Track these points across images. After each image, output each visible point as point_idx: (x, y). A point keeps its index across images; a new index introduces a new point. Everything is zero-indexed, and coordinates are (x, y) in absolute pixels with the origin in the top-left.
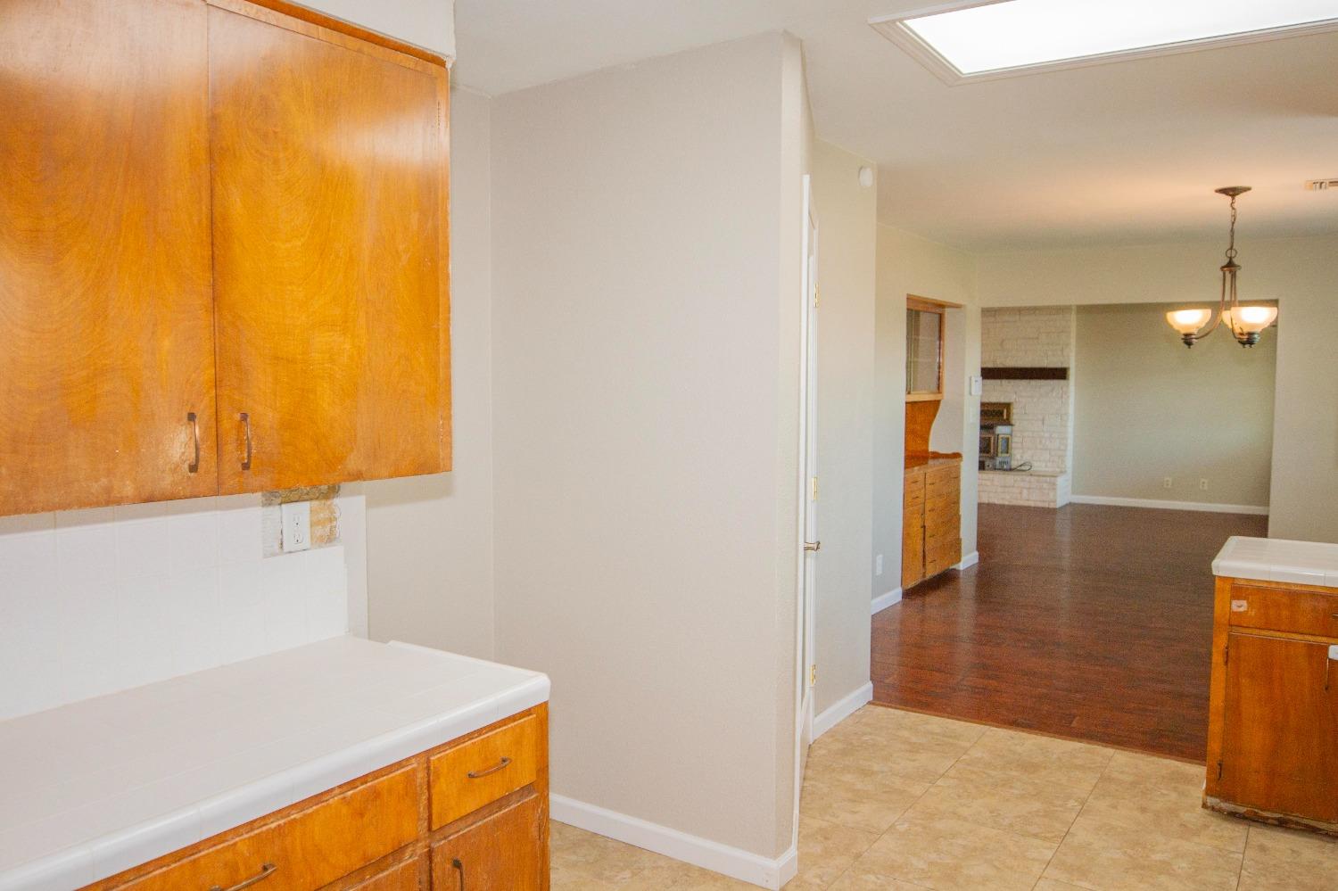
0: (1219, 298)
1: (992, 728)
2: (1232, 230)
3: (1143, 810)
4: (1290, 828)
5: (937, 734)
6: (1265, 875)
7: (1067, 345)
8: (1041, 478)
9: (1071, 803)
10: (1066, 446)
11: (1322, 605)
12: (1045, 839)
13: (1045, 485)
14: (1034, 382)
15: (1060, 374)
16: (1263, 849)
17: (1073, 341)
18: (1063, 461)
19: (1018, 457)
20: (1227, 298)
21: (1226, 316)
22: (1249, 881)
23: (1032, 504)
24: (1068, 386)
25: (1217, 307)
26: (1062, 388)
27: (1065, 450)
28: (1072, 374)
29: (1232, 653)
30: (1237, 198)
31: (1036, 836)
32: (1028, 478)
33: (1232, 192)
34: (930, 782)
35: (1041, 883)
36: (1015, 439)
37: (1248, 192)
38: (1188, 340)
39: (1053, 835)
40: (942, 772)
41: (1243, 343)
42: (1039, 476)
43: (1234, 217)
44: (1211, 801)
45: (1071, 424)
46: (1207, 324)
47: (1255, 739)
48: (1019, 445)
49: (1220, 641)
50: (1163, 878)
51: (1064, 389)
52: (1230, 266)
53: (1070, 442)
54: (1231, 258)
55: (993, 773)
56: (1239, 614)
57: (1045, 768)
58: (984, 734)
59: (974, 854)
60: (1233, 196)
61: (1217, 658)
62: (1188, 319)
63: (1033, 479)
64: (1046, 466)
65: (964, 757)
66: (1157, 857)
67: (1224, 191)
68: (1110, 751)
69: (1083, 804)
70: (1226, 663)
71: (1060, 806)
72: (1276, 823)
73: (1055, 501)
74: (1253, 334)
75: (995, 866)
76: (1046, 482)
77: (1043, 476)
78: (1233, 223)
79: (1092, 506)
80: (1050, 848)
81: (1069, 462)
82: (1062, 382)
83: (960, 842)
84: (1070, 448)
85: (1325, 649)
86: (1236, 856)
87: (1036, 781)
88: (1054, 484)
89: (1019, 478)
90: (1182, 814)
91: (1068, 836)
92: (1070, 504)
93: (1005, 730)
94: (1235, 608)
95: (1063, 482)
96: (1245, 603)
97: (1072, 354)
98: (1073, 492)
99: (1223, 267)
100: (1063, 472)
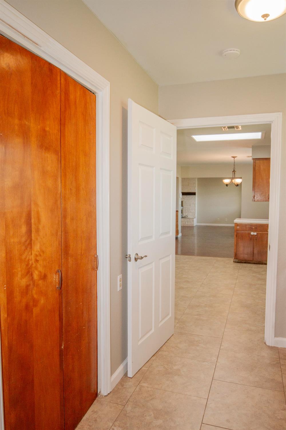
0: (232, 177)
2: (234, 164)
4: (246, 263)
6: (243, 267)
7: (195, 187)
10: (195, 211)
11: (250, 226)
13: (191, 221)
14: (188, 196)
15: (194, 194)
16: (242, 265)
17: (197, 186)
18: (195, 215)
19: (184, 214)
20: (234, 177)
21: (233, 181)
23: (188, 225)
24: (196, 197)
25: (232, 179)
27: (195, 212)
28: (196, 194)
29: (237, 235)
30: (235, 158)
32: (187, 219)
36: (184, 210)
37: (237, 157)
38: (227, 185)
41: (236, 186)
42: (190, 219)
43: (234, 162)
44: (235, 260)
45: (196, 206)
46: (230, 182)
48: (185, 211)
49: (235, 233)
52: (234, 171)
53: (196, 210)
56: (238, 229)
62: (227, 181)
63: (188, 219)
64: (191, 216)
67: (233, 157)
69: (215, 263)
70: (236, 237)
72: (244, 263)
73: (193, 225)
79: (202, 226)
81: (196, 215)
82: (194, 196)
84: (196, 212)
85: (250, 233)
88: (193, 221)
89: (185, 219)
92: (197, 226)
95: (195, 220)
96: (239, 227)
97: (197, 189)
98: (198, 222)
99: (233, 172)
100: (195, 218)
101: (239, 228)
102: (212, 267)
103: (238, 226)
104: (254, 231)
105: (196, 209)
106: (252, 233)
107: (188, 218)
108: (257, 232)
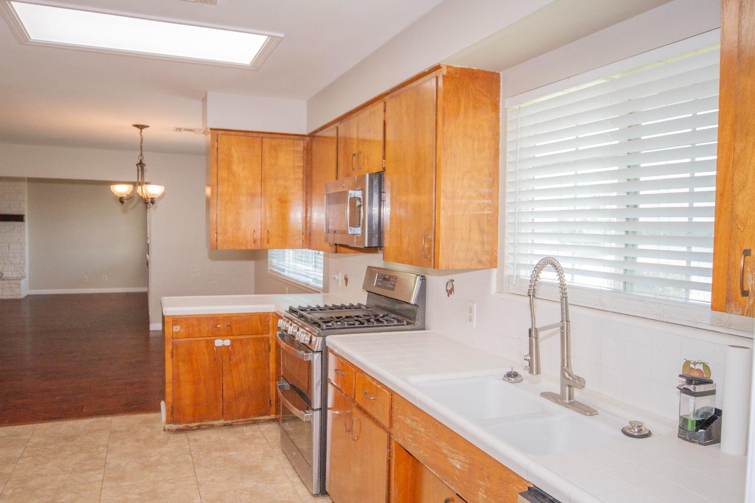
0: (136, 180)
1: (38, 424)
2: (141, 147)
3: (138, 441)
4: (202, 429)
5: (6, 437)
6: (201, 451)
7: (22, 200)
8: (10, 281)
9: (101, 449)
10: (25, 261)
11: (211, 322)
12: (95, 470)
13: (13, 285)
15: (19, 218)
16: (195, 440)
17: (26, 198)
18: (23, 270)
20: (140, 180)
21: (139, 189)
22: (196, 455)
23: (5, 297)
24: (24, 226)
25: (135, 184)
26: (20, 227)
27: (24, 264)
28: (26, 218)
29: (174, 352)
30: (143, 130)
31: (90, 470)
33: (141, 127)
34: (14, 464)
35: (103, 491)
37: (148, 128)
38: (121, 200)
39: (99, 466)
40: (19, 456)
42: (8, 280)
43: (142, 140)
44: (168, 426)
45: (27, 247)
46: (131, 193)
47: (187, 390)
49: (169, 348)
50: (160, 468)
51: (22, 227)
52: (141, 164)
53: (27, 259)
54: (141, 160)
55: (51, 447)
56: (177, 333)
57: (79, 436)
58: (35, 429)
59: (59, 491)
60: (141, 129)
61: (168, 356)
62: (122, 190)
63: (6, 282)
64: (12, 274)
65: (29, 444)
66: (153, 459)
67: (137, 126)
68: (109, 418)
69: (107, 446)
70: (172, 357)
71: (96, 452)
72: (196, 428)
73: (20, 295)
74: (154, 198)
75: (75, 492)
76: (14, 283)
77: (11, 280)
78: (141, 143)
79: (42, 296)
80: (101, 473)
81: (27, 271)
82: (20, 223)
83: (49, 488)
84: (27, 262)
85: (213, 342)
86: (186, 447)
87: (77, 444)
88: (19, 284)
90: (155, 437)
91: (107, 465)
92: (29, 296)
93: (46, 424)
94: (174, 330)
95: (24, 283)
96: (179, 327)
97: (26, 207)
98: (31, 288)
99: (137, 165)
100: (23, 277)
101: (177, 330)
102: (101, 476)
103: (175, 325)
104: (222, 336)
105: (27, 255)
106: (219, 343)
107: (4, 280)
108: (232, 338)
